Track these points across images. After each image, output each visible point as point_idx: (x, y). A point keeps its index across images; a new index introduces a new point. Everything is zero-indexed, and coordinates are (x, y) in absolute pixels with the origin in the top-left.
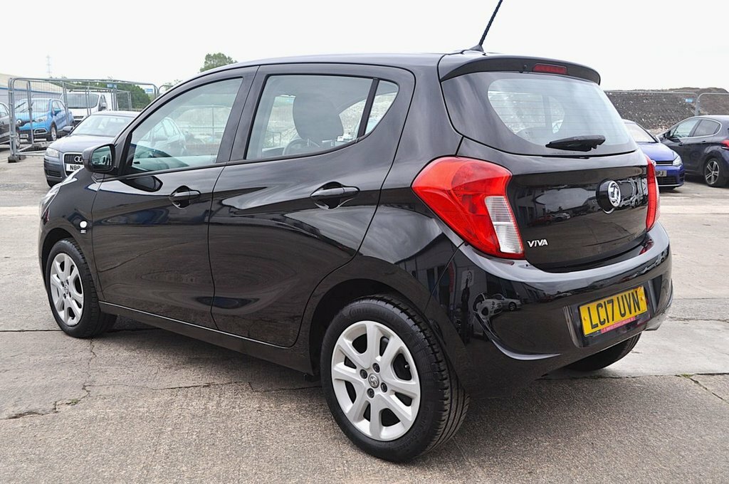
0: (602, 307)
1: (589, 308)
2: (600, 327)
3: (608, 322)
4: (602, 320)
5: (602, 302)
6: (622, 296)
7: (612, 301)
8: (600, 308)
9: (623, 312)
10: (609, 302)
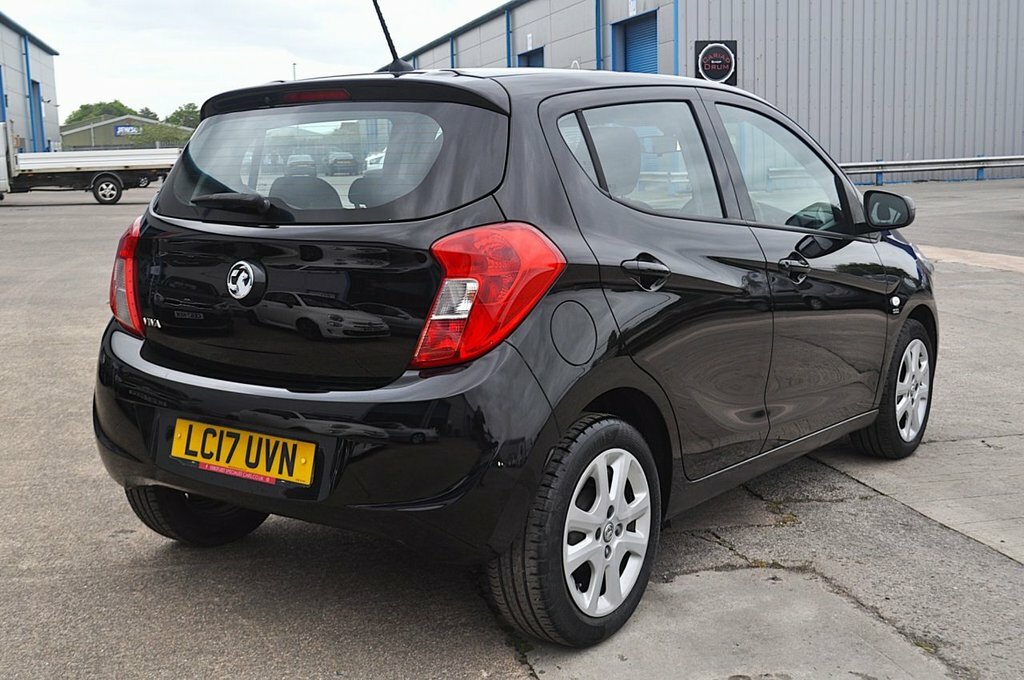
0: (215, 435)
1: (191, 427)
2: (199, 458)
3: (218, 459)
4: (207, 451)
5: (218, 429)
6: (261, 440)
7: (237, 438)
8: (209, 436)
9: (252, 460)
10: (229, 435)
